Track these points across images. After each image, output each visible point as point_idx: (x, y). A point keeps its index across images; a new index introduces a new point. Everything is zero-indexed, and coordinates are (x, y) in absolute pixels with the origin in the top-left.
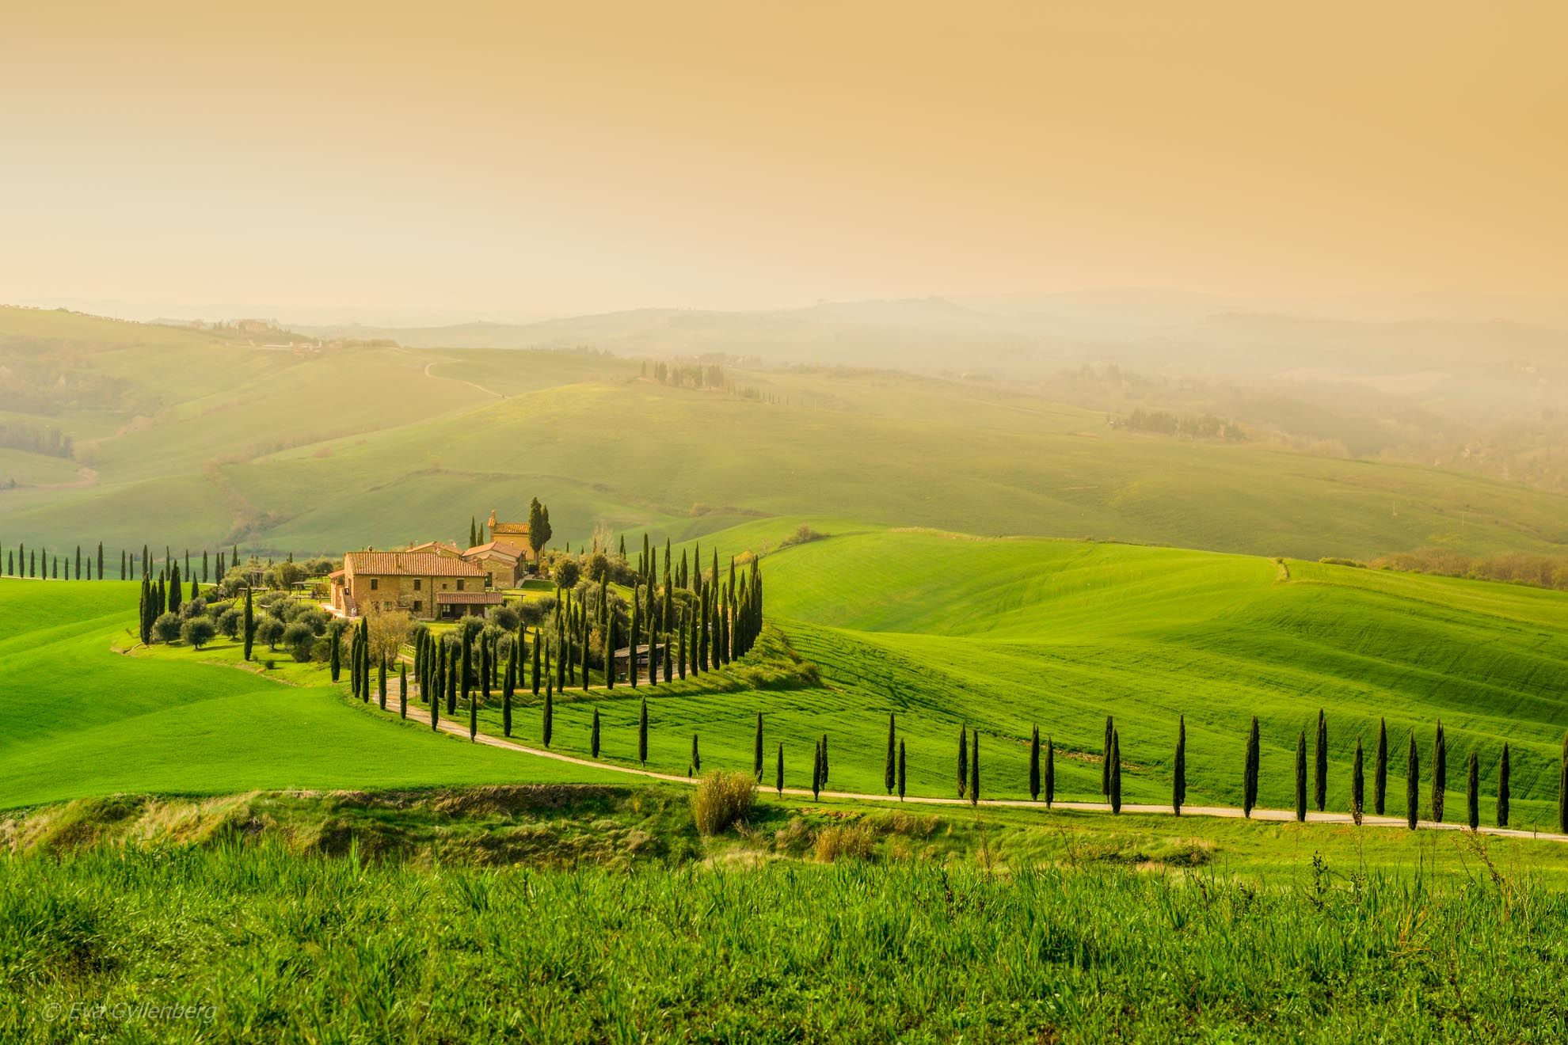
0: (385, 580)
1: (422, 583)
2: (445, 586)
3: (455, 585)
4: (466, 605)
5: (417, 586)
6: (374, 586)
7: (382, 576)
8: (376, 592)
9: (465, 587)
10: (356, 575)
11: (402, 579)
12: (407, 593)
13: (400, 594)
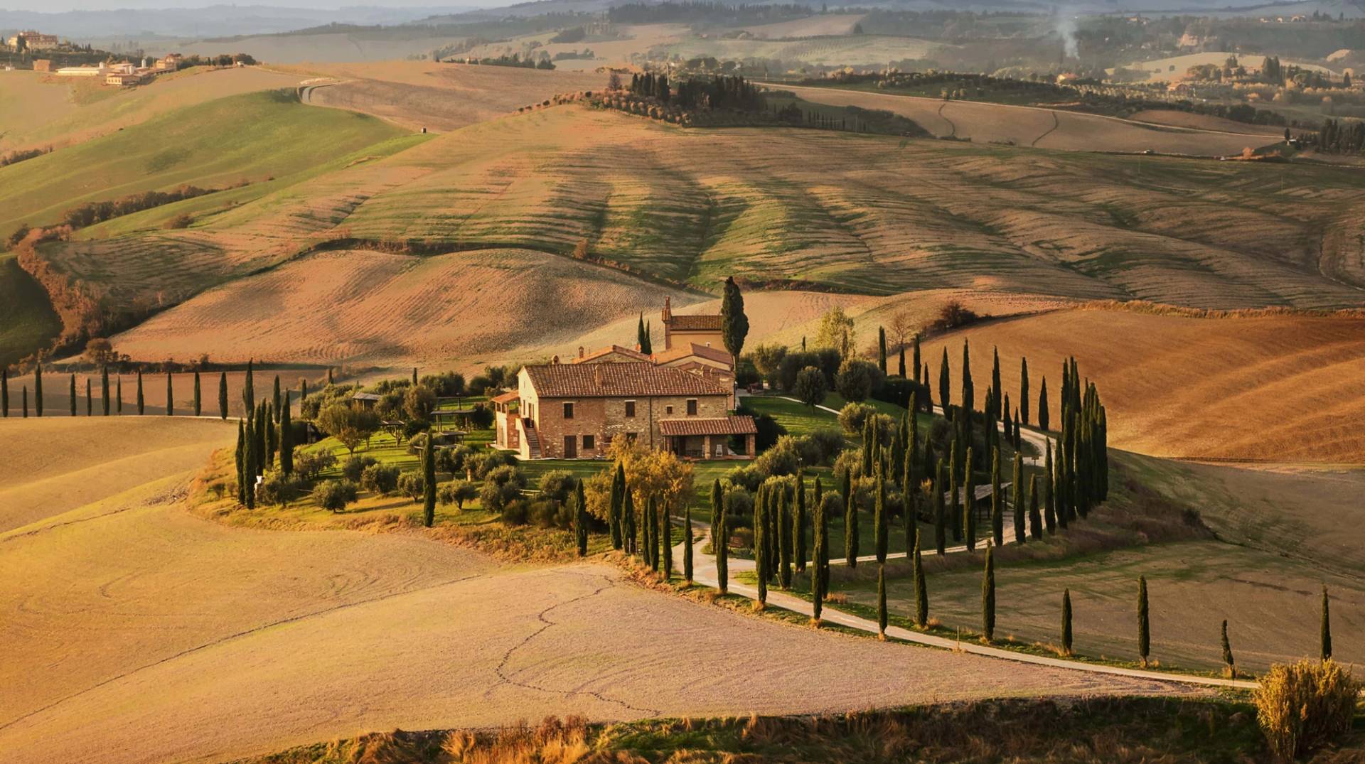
0: (584, 404)
1: (637, 407)
2: (670, 410)
3: (685, 408)
4: (703, 436)
5: (630, 412)
6: (568, 413)
7: (579, 398)
8: (570, 422)
9: (698, 410)
10: (542, 399)
11: (608, 402)
12: (616, 423)
13: (606, 424)
